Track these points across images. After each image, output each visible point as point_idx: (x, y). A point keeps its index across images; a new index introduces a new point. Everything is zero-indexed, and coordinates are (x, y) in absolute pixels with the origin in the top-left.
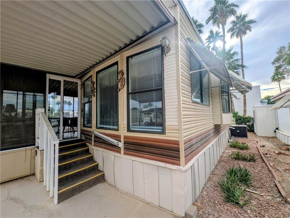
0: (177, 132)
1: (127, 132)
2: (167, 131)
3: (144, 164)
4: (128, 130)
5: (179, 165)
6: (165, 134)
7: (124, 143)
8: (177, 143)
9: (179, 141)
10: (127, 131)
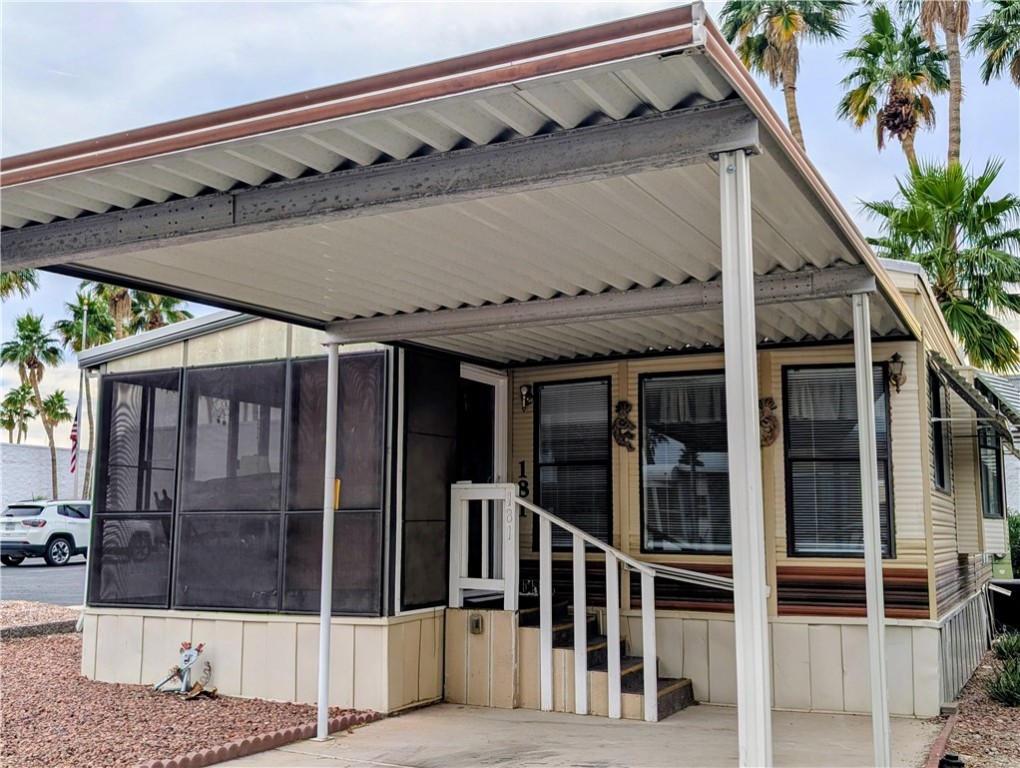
0: (924, 552)
1: (789, 556)
2: (898, 551)
3: (843, 628)
4: (788, 552)
5: (928, 618)
6: (896, 558)
7: (779, 586)
8: (923, 574)
9: (927, 570)
10: (786, 555)
